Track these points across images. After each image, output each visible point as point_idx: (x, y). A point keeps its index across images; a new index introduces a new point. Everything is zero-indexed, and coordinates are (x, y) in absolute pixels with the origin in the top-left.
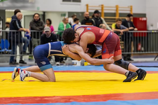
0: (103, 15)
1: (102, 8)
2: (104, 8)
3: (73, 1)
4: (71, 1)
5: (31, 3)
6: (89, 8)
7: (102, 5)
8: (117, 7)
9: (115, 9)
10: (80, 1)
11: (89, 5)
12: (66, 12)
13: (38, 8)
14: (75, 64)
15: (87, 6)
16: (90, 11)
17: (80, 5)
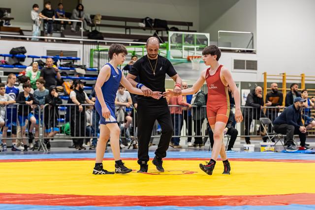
0: (285, 86)
1: (284, 77)
2: (287, 78)
3: (247, 69)
4: (244, 69)
5: (195, 70)
6: (267, 77)
7: (283, 74)
8: (302, 76)
9: (300, 78)
10: (256, 68)
11: (267, 74)
12: (238, 82)
14: (247, 149)
15: (265, 74)
16: (268, 81)
17: (256, 73)
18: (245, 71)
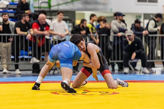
3: (149, 2)
4: (146, 2)
5: (104, 4)
10: (157, 1)
12: (141, 14)
13: (111, 10)
14: (154, 72)
17: (157, 6)
18: (147, 3)
